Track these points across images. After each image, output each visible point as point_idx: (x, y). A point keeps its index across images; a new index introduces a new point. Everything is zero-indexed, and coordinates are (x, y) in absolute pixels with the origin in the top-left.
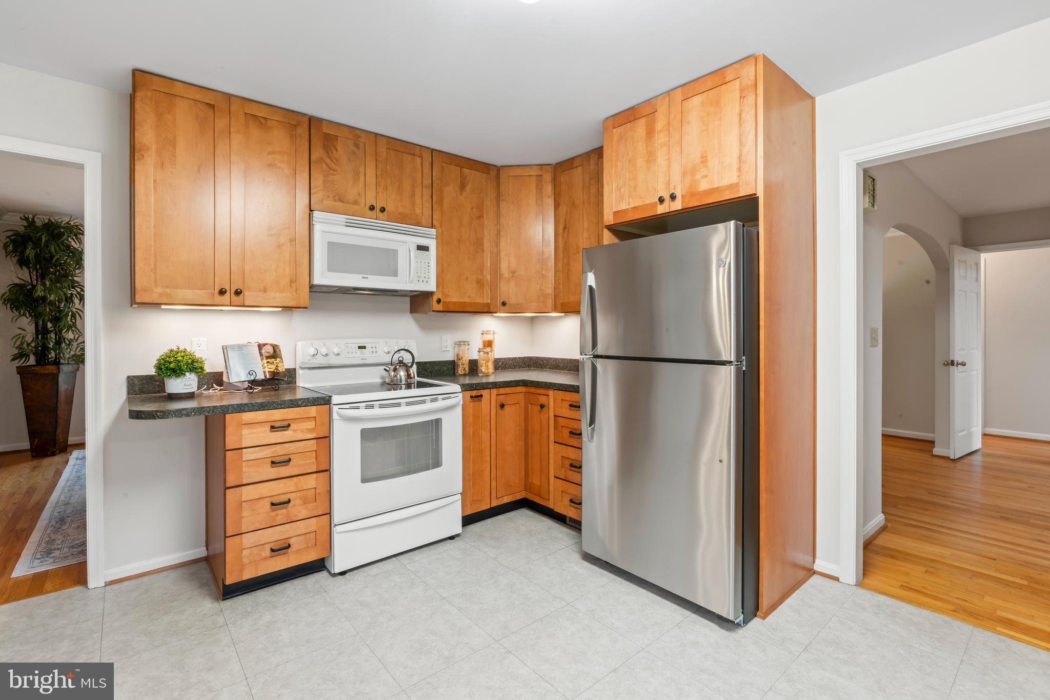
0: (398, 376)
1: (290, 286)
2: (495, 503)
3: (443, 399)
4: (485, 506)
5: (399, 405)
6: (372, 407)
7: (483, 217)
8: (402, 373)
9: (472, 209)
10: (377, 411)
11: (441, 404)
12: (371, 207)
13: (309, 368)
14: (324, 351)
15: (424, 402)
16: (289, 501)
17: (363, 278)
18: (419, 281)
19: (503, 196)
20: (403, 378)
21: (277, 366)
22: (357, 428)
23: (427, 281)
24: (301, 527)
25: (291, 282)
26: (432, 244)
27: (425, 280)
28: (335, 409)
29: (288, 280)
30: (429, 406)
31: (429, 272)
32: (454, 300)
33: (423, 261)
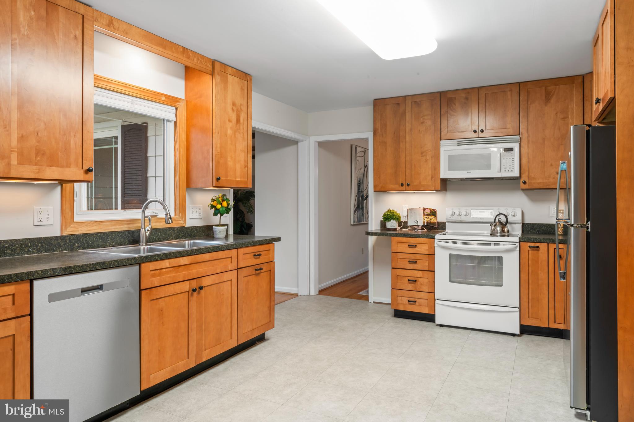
0: (496, 230)
1: (432, 180)
2: (553, 326)
3: (504, 245)
4: (544, 324)
5: (472, 244)
6: (456, 243)
7: (568, 117)
8: (499, 229)
9: (556, 113)
10: (458, 245)
11: (501, 247)
12: (475, 131)
13: (451, 222)
14: (457, 213)
15: (489, 245)
16: (416, 281)
17: (467, 172)
18: (505, 171)
19: (586, 97)
20: (499, 231)
21: (431, 220)
22: (448, 253)
23: (512, 170)
24: (422, 295)
25: (432, 178)
26: (516, 146)
27: (510, 170)
28: (436, 241)
29: (430, 177)
30: (492, 247)
31: (513, 164)
32: (540, 181)
33: (508, 158)
